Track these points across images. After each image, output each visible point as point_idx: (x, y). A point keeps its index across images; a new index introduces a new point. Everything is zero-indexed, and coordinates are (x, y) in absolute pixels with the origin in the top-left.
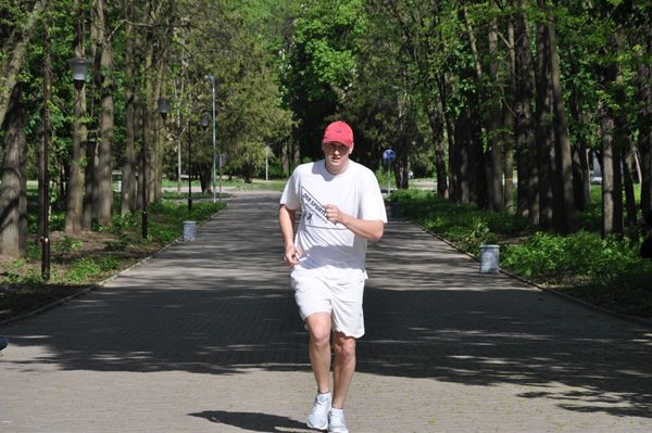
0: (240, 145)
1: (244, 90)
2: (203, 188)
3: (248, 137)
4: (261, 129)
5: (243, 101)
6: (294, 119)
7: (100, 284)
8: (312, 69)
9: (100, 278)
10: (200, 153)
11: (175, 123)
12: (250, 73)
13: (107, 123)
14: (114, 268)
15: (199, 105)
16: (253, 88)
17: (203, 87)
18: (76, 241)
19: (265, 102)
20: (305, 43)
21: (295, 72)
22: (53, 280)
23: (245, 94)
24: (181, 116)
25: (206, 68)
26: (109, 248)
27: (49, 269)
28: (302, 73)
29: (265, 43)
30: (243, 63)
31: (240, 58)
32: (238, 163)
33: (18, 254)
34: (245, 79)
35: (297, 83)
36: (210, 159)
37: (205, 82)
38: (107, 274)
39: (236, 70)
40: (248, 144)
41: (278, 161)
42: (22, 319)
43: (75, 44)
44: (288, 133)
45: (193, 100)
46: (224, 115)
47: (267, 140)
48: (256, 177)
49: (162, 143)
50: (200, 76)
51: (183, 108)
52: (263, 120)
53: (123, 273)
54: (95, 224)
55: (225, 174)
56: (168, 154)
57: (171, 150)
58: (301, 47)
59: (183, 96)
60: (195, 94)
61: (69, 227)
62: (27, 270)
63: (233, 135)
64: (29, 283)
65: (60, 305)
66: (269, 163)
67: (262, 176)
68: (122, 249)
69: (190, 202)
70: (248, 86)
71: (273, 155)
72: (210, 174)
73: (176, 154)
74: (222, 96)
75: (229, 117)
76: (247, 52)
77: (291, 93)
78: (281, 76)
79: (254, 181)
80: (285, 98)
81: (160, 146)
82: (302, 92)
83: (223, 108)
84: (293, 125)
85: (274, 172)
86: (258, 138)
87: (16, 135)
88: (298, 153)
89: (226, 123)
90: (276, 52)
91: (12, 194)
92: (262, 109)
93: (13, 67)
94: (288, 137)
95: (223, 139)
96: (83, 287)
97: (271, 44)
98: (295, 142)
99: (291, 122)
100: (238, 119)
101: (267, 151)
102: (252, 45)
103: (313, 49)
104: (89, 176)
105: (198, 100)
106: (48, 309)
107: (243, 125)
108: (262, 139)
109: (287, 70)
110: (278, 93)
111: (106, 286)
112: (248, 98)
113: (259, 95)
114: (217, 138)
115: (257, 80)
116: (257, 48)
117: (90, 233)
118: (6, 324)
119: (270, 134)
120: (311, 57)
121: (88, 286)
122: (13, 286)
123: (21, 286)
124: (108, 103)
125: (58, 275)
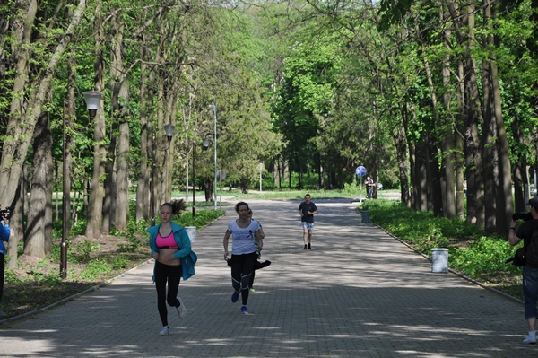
0: (238, 162)
1: (241, 116)
2: (207, 198)
3: (244, 155)
4: (256, 149)
5: (240, 126)
6: (284, 140)
7: (109, 281)
8: (299, 99)
9: (111, 276)
10: (205, 169)
11: (184, 145)
12: (246, 103)
13: (124, 145)
14: (124, 267)
15: (204, 129)
16: (249, 115)
17: (207, 115)
18: (95, 244)
19: (258, 127)
20: (292, 78)
21: (285, 102)
22: (69, 279)
23: (242, 120)
24: (189, 138)
25: (210, 99)
26: (121, 250)
27: (66, 268)
28: (290, 102)
29: (259, 78)
30: (240, 94)
31: (237, 91)
32: (236, 178)
33: (44, 256)
34: (242, 107)
35: (285, 111)
36: (212, 174)
37: (209, 110)
38: (117, 272)
39: (234, 100)
40: (244, 161)
41: (270, 175)
42: (35, 314)
43: (96, 80)
44: (278, 153)
45: (199, 125)
46: (224, 137)
47: (261, 158)
48: (251, 188)
49: (171, 160)
50: (205, 105)
51: (190, 132)
52: (256, 142)
53: (131, 271)
54: (112, 229)
55: (226, 186)
56: (178, 170)
57: (180, 167)
58: (289, 81)
59: (191, 121)
60: (201, 120)
61: (90, 232)
62: (50, 269)
63: (232, 154)
64: (49, 281)
65: (70, 300)
66: (263, 177)
67: (257, 188)
68: (133, 250)
69: (194, 209)
70: (244, 114)
71: (266, 170)
72: (212, 186)
73: (185, 170)
74: (223, 122)
75: (228, 139)
76: (244, 86)
77: (282, 119)
78: (273, 105)
79: (250, 191)
80: (276, 123)
81: (170, 164)
82: (290, 118)
83: (223, 132)
84: (282, 146)
85: (267, 184)
86: (254, 156)
87: (43, 156)
88: (287, 169)
89: (226, 144)
90: (268, 86)
91: (39, 206)
92: (256, 132)
93: (38, 99)
94: (279, 155)
95: (223, 157)
96: (94, 284)
97: (265, 78)
98: (284, 159)
99: (280, 143)
100: (236, 141)
101: (261, 167)
102: (248, 80)
103: (299, 83)
104: (108, 190)
105: (203, 125)
106: (59, 304)
107: (240, 146)
108: (256, 157)
109: (277, 100)
110: (270, 119)
111: (115, 283)
112: (244, 123)
113: (253, 121)
114: (219, 157)
115: (251, 109)
116: (252, 83)
117: (108, 236)
118: (20, 319)
119: (263, 153)
120: (297, 89)
121: (98, 283)
122: (36, 283)
123: (42, 283)
124: (125, 129)
125: (75, 273)
